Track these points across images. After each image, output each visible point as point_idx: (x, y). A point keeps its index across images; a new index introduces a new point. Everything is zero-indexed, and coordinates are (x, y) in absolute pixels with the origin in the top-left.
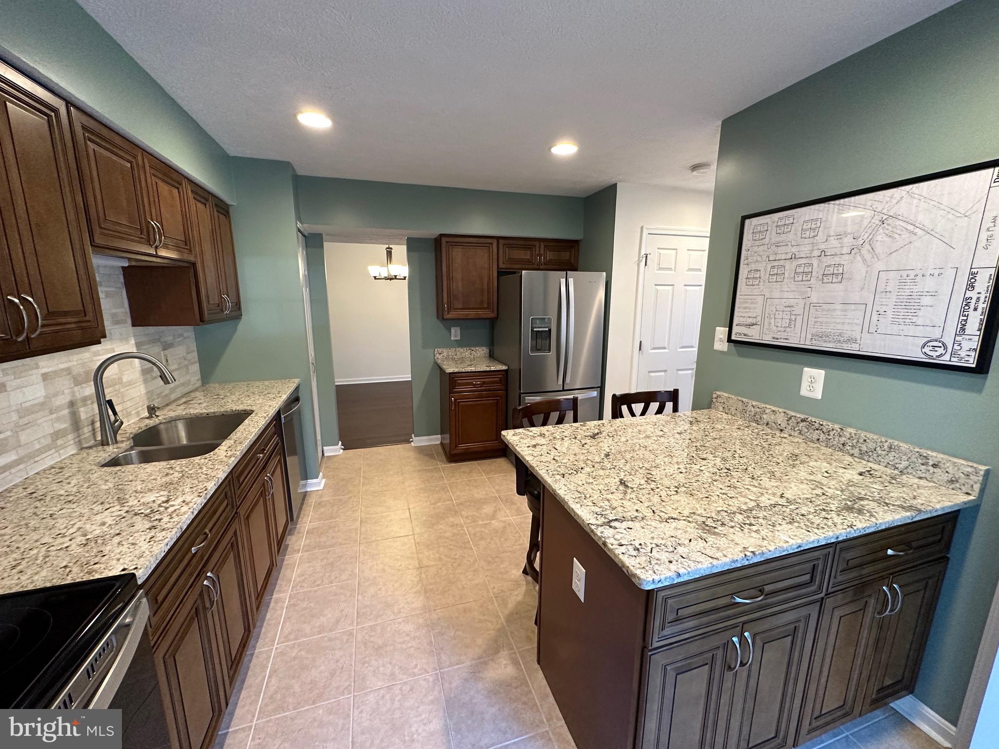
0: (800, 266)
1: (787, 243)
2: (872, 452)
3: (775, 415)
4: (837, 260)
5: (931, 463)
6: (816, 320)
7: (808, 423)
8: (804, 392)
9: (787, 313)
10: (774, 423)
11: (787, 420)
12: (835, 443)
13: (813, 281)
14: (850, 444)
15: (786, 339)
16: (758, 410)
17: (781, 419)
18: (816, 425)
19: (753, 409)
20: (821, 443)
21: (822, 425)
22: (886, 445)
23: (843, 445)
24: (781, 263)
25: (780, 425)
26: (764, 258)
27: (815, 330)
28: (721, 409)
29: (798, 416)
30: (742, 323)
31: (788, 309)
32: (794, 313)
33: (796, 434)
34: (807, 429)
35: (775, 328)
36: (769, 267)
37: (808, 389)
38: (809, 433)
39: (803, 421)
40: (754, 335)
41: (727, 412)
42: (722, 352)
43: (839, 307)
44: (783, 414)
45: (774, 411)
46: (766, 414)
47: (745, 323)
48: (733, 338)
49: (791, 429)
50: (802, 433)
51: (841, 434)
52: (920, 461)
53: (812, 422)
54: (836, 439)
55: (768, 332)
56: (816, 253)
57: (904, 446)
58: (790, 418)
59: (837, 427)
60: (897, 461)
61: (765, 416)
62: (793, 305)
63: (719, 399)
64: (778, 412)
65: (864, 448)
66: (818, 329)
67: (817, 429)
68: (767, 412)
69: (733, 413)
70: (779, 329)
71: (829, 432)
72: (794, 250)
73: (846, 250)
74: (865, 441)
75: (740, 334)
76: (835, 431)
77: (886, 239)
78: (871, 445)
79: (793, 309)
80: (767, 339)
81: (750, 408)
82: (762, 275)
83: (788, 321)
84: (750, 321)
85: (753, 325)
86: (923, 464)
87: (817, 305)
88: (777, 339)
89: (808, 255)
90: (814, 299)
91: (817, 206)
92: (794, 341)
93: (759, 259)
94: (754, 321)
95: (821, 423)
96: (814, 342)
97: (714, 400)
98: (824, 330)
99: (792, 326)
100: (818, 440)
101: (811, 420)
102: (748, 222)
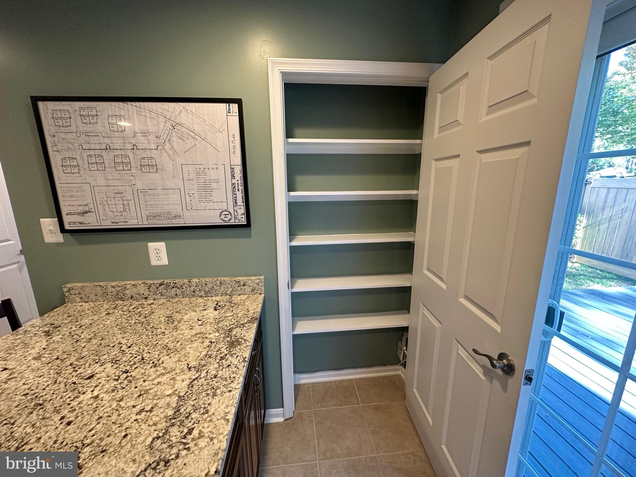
0: (117, 156)
1: (98, 134)
2: (212, 289)
3: (136, 288)
4: (147, 154)
5: (242, 284)
6: (146, 203)
7: (165, 286)
8: (154, 262)
9: (119, 199)
10: (138, 294)
11: (148, 289)
12: (188, 292)
13: (133, 170)
14: (198, 290)
15: (125, 222)
16: (119, 289)
17: (142, 289)
18: (172, 284)
19: (113, 290)
20: (179, 296)
21: (175, 283)
22: (218, 282)
23: (194, 292)
24: (98, 152)
25: (143, 294)
26: (77, 146)
27: (148, 212)
28: (78, 300)
29: (156, 282)
30: (72, 212)
31: (118, 195)
32: (125, 198)
33: (159, 296)
34: (166, 290)
35: (111, 213)
36: (85, 156)
37: (157, 259)
38: (168, 293)
39: (161, 285)
40: (91, 222)
41: (86, 300)
42: (58, 244)
43: (160, 192)
44: (143, 285)
45: (134, 285)
46: (128, 289)
47: (77, 211)
48: (67, 227)
49: (154, 294)
50: (163, 294)
51: (190, 285)
52: (237, 285)
53: (168, 283)
54: (188, 290)
55: (105, 218)
56: (130, 147)
57: (227, 279)
58: (150, 286)
59: (186, 281)
60: (226, 290)
61: (127, 292)
62: (121, 191)
63: (72, 292)
64: (138, 285)
65: (207, 289)
66: (150, 211)
67: (173, 288)
68: (127, 288)
69: (94, 299)
70: (116, 214)
71: (182, 286)
72: (107, 141)
73: (153, 146)
74: (206, 284)
75: (74, 223)
76: (186, 285)
77: (178, 140)
78: (210, 286)
79: (123, 195)
80: (107, 224)
81: (109, 289)
82: (80, 163)
83: (122, 206)
84: (80, 209)
85: (86, 213)
86: (239, 287)
87: (144, 191)
88: (116, 223)
89: (122, 147)
90: (139, 186)
91: (116, 104)
92: (133, 223)
93: (71, 146)
94: (87, 209)
95: (175, 282)
96: (150, 221)
97: (67, 294)
98: (155, 211)
99: (127, 210)
100: (176, 295)
101: (167, 283)
102: (41, 104)
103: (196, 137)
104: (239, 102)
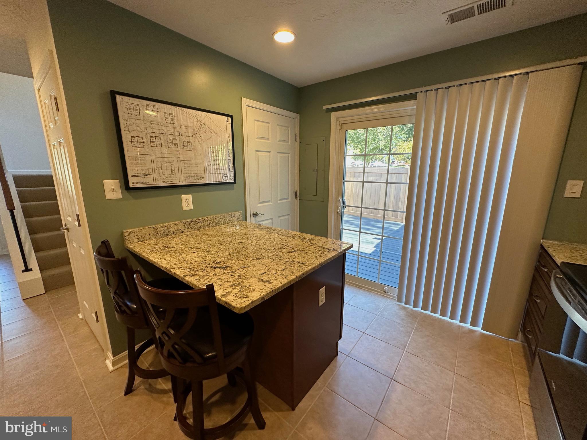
0: (169, 139)
1: (158, 123)
2: (218, 221)
3: (177, 226)
4: (187, 139)
5: (233, 216)
6: (185, 169)
7: (194, 222)
8: (185, 208)
9: (169, 166)
10: (178, 230)
11: (184, 225)
12: (206, 225)
13: (179, 149)
14: (212, 222)
15: (172, 181)
16: (166, 228)
17: (181, 226)
18: (198, 221)
19: (162, 229)
20: (202, 228)
21: (200, 220)
22: (222, 216)
23: (209, 224)
24: (157, 135)
25: (181, 230)
26: (143, 129)
27: (186, 175)
28: (136, 240)
29: (189, 220)
30: (136, 174)
31: (169, 164)
32: (173, 166)
33: (190, 230)
34: (195, 225)
35: (163, 176)
36: (149, 136)
37: (187, 206)
38: (195, 227)
39: (191, 222)
40: (150, 182)
41: (142, 240)
42: (117, 200)
43: (193, 162)
44: (181, 223)
45: (175, 224)
46: (171, 227)
47: (140, 174)
48: (131, 186)
49: (187, 229)
50: (193, 228)
51: (208, 220)
52: (231, 217)
53: (196, 220)
54: (207, 223)
55: (159, 179)
56: (177, 133)
57: (226, 215)
58: (185, 224)
59: (205, 218)
60: (226, 220)
61: (171, 229)
62: (171, 161)
63: (132, 235)
64: (178, 224)
65: (216, 221)
66: (187, 174)
67: (198, 223)
68: (171, 226)
69: (148, 238)
70: (167, 176)
71: (203, 221)
72: (164, 128)
73: (190, 135)
74: (216, 218)
75: (137, 183)
76: (205, 220)
77: (204, 133)
78: (218, 219)
79: (172, 164)
80: (160, 183)
81: (160, 229)
82: (145, 140)
83: (170, 171)
84: (143, 173)
85: (147, 175)
86: (231, 218)
87: (184, 162)
88: (166, 182)
89: (172, 133)
90: (182, 158)
91: (170, 106)
92: (176, 182)
93: (139, 129)
94: (147, 172)
95: (199, 219)
96: (186, 181)
97: (127, 237)
98: (190, 174)
99: (174, 174)
100: (200, 227)
101: (195, 220)
102: (118, 97)
103: (213, 132)
104: (231, 116)
